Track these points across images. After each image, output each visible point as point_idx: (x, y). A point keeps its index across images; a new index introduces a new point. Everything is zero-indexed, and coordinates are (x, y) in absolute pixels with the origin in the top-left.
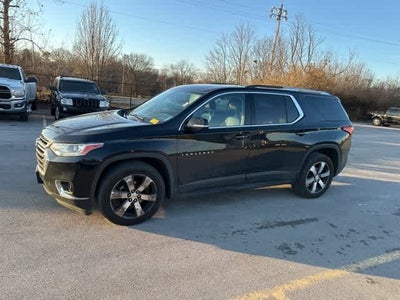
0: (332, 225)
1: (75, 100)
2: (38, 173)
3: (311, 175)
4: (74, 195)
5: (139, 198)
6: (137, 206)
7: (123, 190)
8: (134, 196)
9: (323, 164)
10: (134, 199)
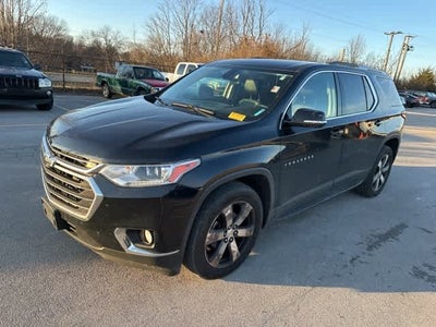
0: (425, 230)
3: (377, 170)
4: (157, 249)
5: (235, 234)
6: (234, 246)
8: (230, 232)
9: (387, 157)
10: (230, 237)
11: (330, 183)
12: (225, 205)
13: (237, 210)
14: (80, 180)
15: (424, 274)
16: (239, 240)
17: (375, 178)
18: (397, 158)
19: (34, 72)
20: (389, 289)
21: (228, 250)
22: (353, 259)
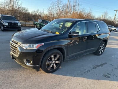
0: (111, 65)
1: (8, 23)
2: (12, 55)
3: (100, 48)
5: (55, 62)
6: (55, 65)
7: (50, 60)
8: (53, 62)
9: (103, 45)
10: (53, 63)
11: (84, 51)
12: (52, 55)
13: (55, 56)
14: (16, 47)
15: (106, 76)
16: (56, 64)
17: (99, 51)
18: (107, 45)
19: (17, 22)
20: (95, 79)
21: (53, 66)
22: (88, 71)
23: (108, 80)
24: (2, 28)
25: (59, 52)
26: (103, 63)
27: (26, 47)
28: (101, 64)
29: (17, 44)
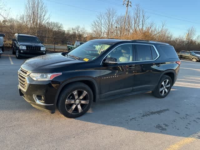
0: (177, 112)
1: (27, 46)
2: (20, 90)
3: (162, 86)
4: (45, 103)
5: (80, 102)
6: (79, 107)
7: (72, 99)
8: (77, 101)
9: (168, 80)
10: (78, 103)
11: (131, 88)
12: (74, 90)
13: (80, 94)
14: (24, 78)
15: (161, 127)
16: (82, 105)
17: (161, 90)
18: (176, 82)
19: (40, 44)
20: (140, 130)
21: (76, 108)
22: (133, 119)
23: (161, 133)
24: (17, 54)
25: (87, 87)
26: (162, 109)
27: (37, 77)
28: (159, 110)
29: (26, 73)
